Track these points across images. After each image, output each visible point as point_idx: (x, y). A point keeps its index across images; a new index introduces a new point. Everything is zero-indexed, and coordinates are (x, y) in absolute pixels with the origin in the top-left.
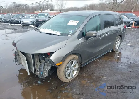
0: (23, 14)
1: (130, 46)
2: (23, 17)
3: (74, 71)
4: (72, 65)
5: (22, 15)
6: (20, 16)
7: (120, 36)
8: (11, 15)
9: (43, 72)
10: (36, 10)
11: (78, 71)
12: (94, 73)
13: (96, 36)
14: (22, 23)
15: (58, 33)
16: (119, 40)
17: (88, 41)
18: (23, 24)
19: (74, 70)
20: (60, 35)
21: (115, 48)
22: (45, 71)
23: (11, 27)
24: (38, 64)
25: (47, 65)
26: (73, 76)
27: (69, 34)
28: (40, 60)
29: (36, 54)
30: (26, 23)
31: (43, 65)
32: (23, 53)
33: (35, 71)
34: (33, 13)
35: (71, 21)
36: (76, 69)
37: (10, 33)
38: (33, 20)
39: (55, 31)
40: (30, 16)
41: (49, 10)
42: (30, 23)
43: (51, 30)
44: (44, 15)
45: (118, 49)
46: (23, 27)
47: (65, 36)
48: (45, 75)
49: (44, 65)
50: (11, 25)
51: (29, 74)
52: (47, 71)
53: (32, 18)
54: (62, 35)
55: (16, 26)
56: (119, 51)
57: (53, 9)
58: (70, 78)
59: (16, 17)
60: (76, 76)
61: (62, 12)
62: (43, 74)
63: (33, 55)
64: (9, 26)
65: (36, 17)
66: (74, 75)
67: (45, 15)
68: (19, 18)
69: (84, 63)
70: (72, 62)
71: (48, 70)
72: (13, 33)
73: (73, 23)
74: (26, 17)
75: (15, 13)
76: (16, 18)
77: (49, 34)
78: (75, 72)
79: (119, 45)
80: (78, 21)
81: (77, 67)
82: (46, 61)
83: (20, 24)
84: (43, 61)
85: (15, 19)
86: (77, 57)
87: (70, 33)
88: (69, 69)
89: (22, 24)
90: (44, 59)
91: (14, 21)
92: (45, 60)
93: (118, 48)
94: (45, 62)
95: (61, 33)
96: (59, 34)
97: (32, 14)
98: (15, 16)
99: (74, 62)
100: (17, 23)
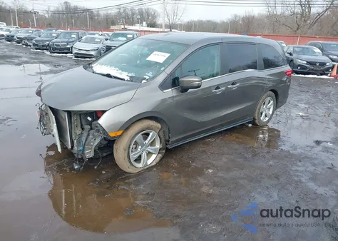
0: (80, 32)
1: (302, 116)
2: (79, 39)
3: (149, 154)
4: (147, 142)
5: (78, 33)
6: (73, 36)
7: (275, 92)
8: (54, 32)
9: (84, 147)
10: (113, 24)
11: (160, 155)
12: (193, 162)
13: (199, 87)
14: (75, 51)
15: (125, 75)
16: (272, 102)
17: (184, 96)
18: (77, 56)
19: (150, 150)
20: (127, 80)
21: (259, 118)
22: (88, 145)
23: (51, 59)
24: (79, 131)
25: (93, 135)
26: (148, 163)
27: (145, 79)
28: (82, 125)
29: (73, 111)
30: (84, 52)
31: (85, 134)
32: (51, 109)
33: (72, 147)
34: (107, 29)
35: (155, 53)
36: (155, 150)
37: (46, 73)
38: (100, 46)
39: (120, 71)
40: (97, 36)
41: (144, 23)
42: (92, 53)
43: (114, 68)
44: (126, 37)
45: (268, 121)
46: (75, 61)
47: (136, 82)
48: (89, 154)
49: (88, 135)
50: (52, 54)
51: (60, 150)
52: (93, 147)
53: (100, 42)
54: (132, 79)
55: (61, 57)
56: (270, 125)
57: (155, 23)
58: (140, 165)
59: (64, 37)
60: (154, 164)
61: (173, 30)
62: (83, 150)
63: (69, 113)
64: (46, 57)
65: (107, 40)
66: (150, 162)
67: (129, 36)
68: (71, 40)
69: (174, 139)
70: (147, 135)
71: (96, 144)
72: (51, 72)
73: (159, 57)
74: (86, 39)
75: (64, 28)
76: (63, 40)
77: (108, 76)
78: (154, 157)
79: (271, 112)
80: (169, 55)
81: (158, 146)
82: (93, 126)
83: (71, 53)
84: (87, 127)
85: (60, 41)
86: (159, 125)
87: (147, 78)
88: (140, 147)
89: (76, 53)
90: (90, 123)
91: (59, 45)
92: (91, 126)
93: (267, 119)
94: (91, 129)
95: (130, 75)
96: (127, 78)
97: (101, 33)
98: (62, 36)
99: (151, 134)
100: (65, 50)
